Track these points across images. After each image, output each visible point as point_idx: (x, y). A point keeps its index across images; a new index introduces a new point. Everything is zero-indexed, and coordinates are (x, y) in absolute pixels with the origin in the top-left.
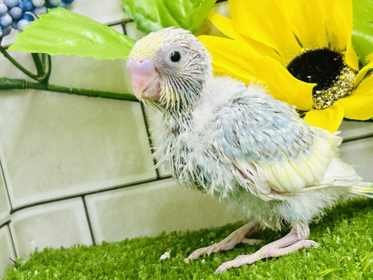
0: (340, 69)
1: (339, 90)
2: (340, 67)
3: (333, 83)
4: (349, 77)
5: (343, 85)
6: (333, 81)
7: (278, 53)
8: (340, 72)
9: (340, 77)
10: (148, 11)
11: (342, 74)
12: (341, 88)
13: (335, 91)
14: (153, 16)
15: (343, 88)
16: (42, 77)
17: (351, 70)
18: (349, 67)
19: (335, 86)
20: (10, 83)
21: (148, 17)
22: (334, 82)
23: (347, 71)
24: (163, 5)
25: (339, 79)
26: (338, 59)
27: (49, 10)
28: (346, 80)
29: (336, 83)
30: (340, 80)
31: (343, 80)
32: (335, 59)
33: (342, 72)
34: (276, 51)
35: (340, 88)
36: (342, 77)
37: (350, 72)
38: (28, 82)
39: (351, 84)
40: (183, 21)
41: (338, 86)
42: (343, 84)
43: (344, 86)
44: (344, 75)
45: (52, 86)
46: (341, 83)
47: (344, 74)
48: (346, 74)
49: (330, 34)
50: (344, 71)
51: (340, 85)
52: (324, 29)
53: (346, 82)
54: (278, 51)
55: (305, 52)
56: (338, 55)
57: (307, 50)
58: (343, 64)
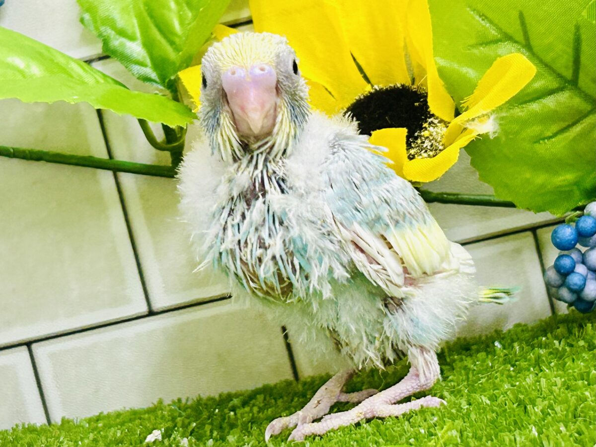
0: (423, 120)
1: (421, 155)
2: (423, 117)
3: (411, 142)
4: (437, 133)
5: (427, 146)
7: (330, 93)
8: (422, 125)
9: (422, 134)
10: (121, 23)
11: (426, 128)
12: (424, 151)
13: (414, 156)
14: (130, 32)
15: (426, 151)
17: (441, 121)
18: (438, 117)
19: (413, 148)
21: (122, 33)
22: (412, 140)
23: (434, 124)
24: (145, 14)
25: (421, 136)
26: (421, 104)
28: (431, 138)
29: (414, 142)
30: (423, 138)
31: (427, 137)
32: (417, 104)
33: (425, 125)
34: (326, 89)
35: (422, 150)
36: (425, 133)
37: (438, 124)
39: (441, 143)
40: (177, 40)
41: (418, 148)
42: (427, 144)
43: (429, 147)
44: (429, 131)
46: (423, 142)
47: (428, 129)
48: (431, 129)
49: (414, 64)
50: (430, 124)
51: (422, 146)
52: (403, 54)
53: (432, 142)
54: (329, 89)
55: (373, 91)
56: (421, 98)
57: (376, 90)
58: (429, 112)
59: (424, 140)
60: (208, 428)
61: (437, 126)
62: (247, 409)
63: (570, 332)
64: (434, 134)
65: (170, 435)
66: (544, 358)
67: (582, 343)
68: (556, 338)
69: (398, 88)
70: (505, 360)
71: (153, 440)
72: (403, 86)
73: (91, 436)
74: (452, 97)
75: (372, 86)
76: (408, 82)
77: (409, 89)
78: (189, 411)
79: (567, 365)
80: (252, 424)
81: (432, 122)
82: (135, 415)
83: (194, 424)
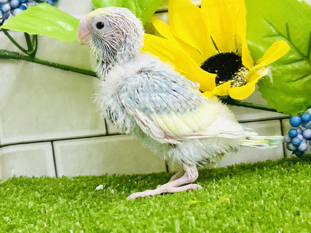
0: (239, 68)
1: (236, 83)
2: (239, 67)
3: (232, 77)
4: (245, 74)
6: (232, 76)
7: (200, 53)
8: (238, 70)
9: (238, 74)
11: (240, 71)
12: (238, 81)
13: (233, 83)
15: (239, 82)
16: (31, 52)
17: (247, 69)
18: (246, 67)
19: (233, 79)
20: (8, 54)
25: (237, 75)
26: (239, 61)
27: (37, 4)
28: (242, 76)
29: (234, 77)
31: (240, 76)
32: (237, 61)
34: (198, 51)
35: (237, 81)
36: (239, 74)
37: (246, 70)
38: (20, 55)
39: (246, 79)
41: (235, 80)
42: (240, 78)
43: (240, 80)
44: (241, 73)
45: (38, 59)
46: (238, 78)
47: (241, 72)
48: (242, 72)
49: (238, 43)
50: (242, 70)
51: (237, 79)
52: (234, 39)
53: (242, 78)
54: (200, 51)
55: (218, 53)
56: (239, 58)
57: (220, 53)
58: (242, 65)
59: (238, 77)
60: (124, 187)
61: (245, 71)
62: (143, 181)
63: (289, 165)
64: (243, 74)
65: (107, 188)
66: (275, 174)
67: (293, 170)
68: (283, 167)
69: (230, 53)
70: (258, 173)
71: (99, 189)
72: (232, 52)
73: (73, 184)
74: (253, 59)
75: (219, 51)
76: (234, 51)
77: (234, 54)
78: (118, 179)
79: (284, 177)
80: (143, 187)
81: (243, 69)
82: (94, 178)
83: (119, 185)
